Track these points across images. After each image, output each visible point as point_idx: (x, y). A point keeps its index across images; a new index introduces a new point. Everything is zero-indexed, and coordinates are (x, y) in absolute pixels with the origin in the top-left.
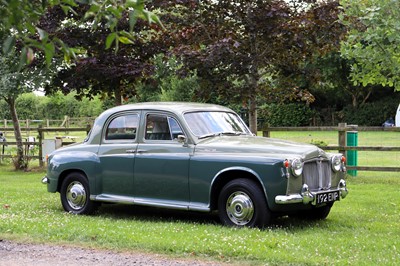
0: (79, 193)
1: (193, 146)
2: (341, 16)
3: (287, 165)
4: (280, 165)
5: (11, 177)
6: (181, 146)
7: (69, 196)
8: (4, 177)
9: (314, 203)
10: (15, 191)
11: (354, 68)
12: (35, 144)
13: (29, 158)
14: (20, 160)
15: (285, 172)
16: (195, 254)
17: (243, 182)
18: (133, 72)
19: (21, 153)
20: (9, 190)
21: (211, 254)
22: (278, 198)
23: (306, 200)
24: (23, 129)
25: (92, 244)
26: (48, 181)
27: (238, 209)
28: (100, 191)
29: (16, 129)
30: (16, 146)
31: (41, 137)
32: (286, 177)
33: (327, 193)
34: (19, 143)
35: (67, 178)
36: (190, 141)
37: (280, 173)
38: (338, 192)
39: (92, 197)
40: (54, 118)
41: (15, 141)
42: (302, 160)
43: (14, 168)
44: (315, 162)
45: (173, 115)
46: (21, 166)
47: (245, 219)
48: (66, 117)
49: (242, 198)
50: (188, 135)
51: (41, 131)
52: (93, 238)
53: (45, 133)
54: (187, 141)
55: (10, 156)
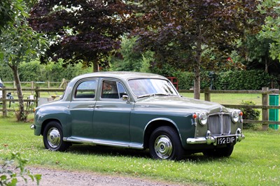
0: (56, 136)
1: (133, 103)
2: (259, 7)
3: (195, 117)
4: (191, 117)
5: (13, 126)
6: (125, 103)
7: (49, 138)
8: (8, 126)
9: (215, 144)
10: (14, 135)
11: (272, 45)
12: (33, 101)
13: (27, 112)
14: (21, 113)
15: (194, 122)
16: (119, 173)
17: (165, 129)
18: (104, 48)
19: (22, 108)
20: (10, 135)
21: (130, 172)
22: (189, 140)
23: (209, 142)
24: (23, 90)
25: (55, 166)
26: (35, 127)
27: (162, 147)
28: (70, 135)
29: (19, 89)
30: (18, 103)
31: (37, 96)
32: (194, 125)
33: (226, 138)
34: (21, 100)
35: (48, 125)
36: (132, 100)
37: (191, 123)
38: (235, 137)
39: (64, 139)
40: (55, 80)
41: (17, 98)
42: (207, 114)
43: (16, 119)
44: (218, 115)
45: (120, 81)
46: (21, 118)
47: (167, 154)
48: (64, 79)
49: (165, 140)
50: (130, 95)
51: (37, 91)
52: (57, 163)
53: (41, 93)
54: (130, 100)
55: (14, 111)
